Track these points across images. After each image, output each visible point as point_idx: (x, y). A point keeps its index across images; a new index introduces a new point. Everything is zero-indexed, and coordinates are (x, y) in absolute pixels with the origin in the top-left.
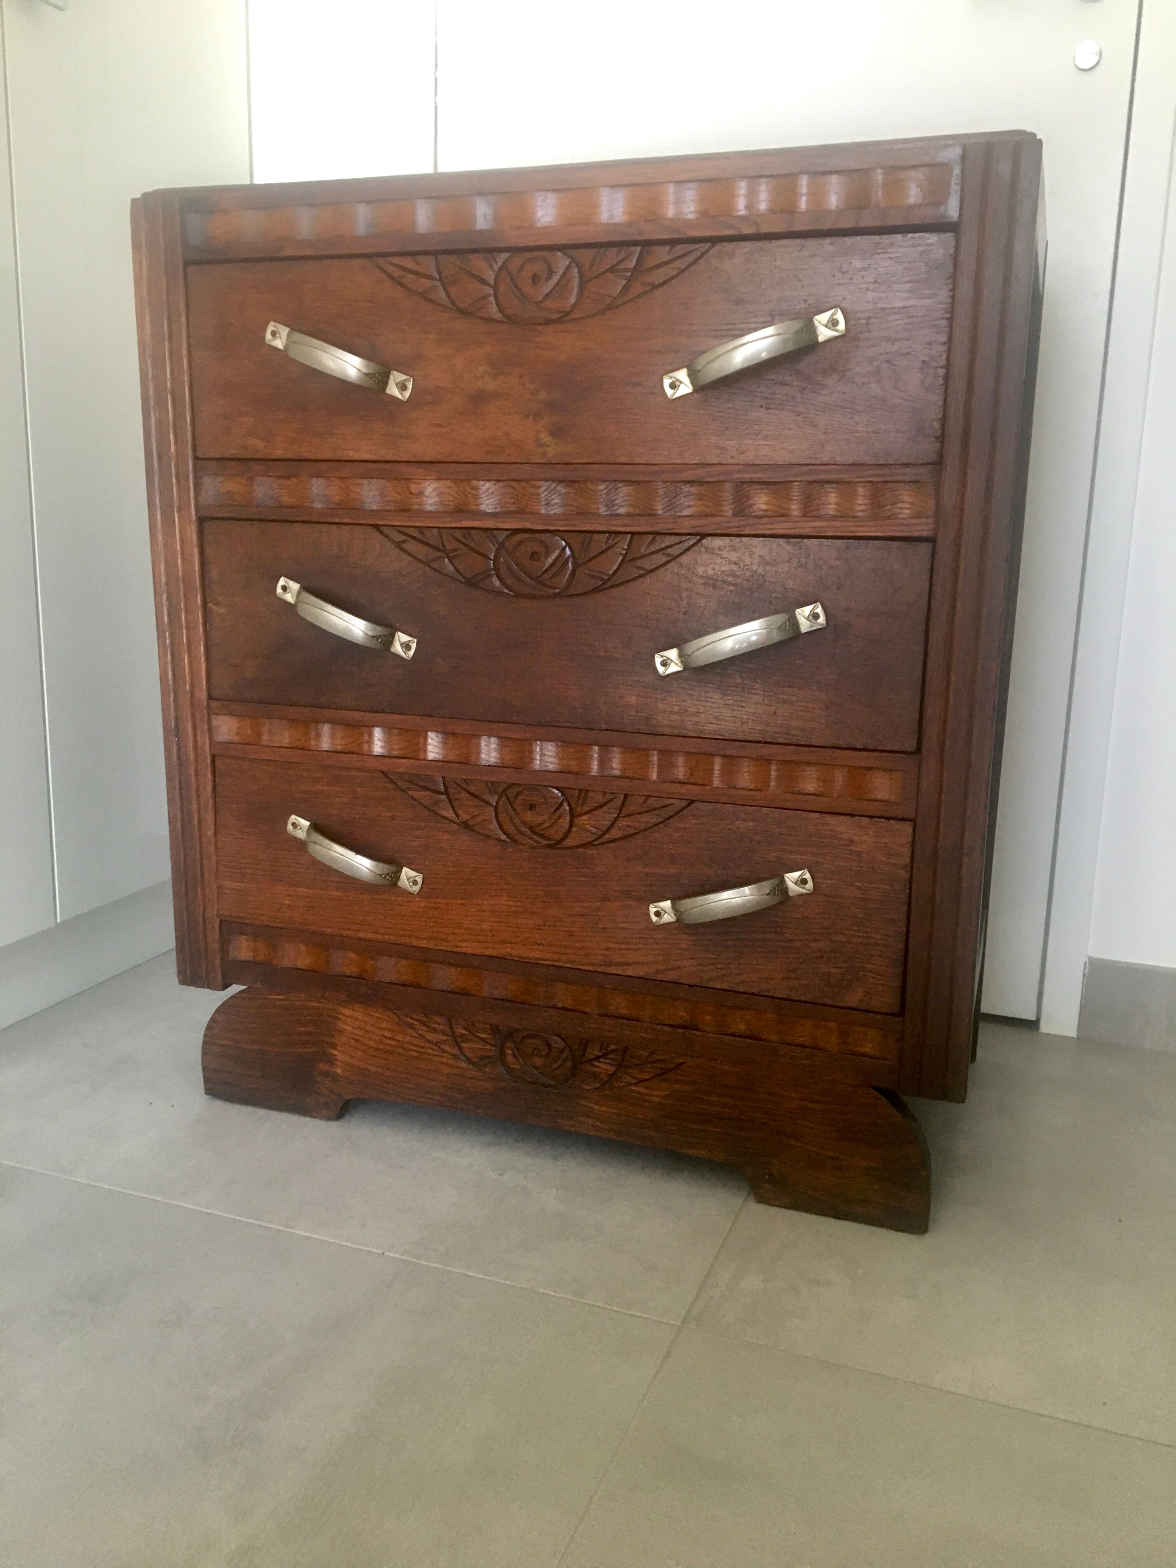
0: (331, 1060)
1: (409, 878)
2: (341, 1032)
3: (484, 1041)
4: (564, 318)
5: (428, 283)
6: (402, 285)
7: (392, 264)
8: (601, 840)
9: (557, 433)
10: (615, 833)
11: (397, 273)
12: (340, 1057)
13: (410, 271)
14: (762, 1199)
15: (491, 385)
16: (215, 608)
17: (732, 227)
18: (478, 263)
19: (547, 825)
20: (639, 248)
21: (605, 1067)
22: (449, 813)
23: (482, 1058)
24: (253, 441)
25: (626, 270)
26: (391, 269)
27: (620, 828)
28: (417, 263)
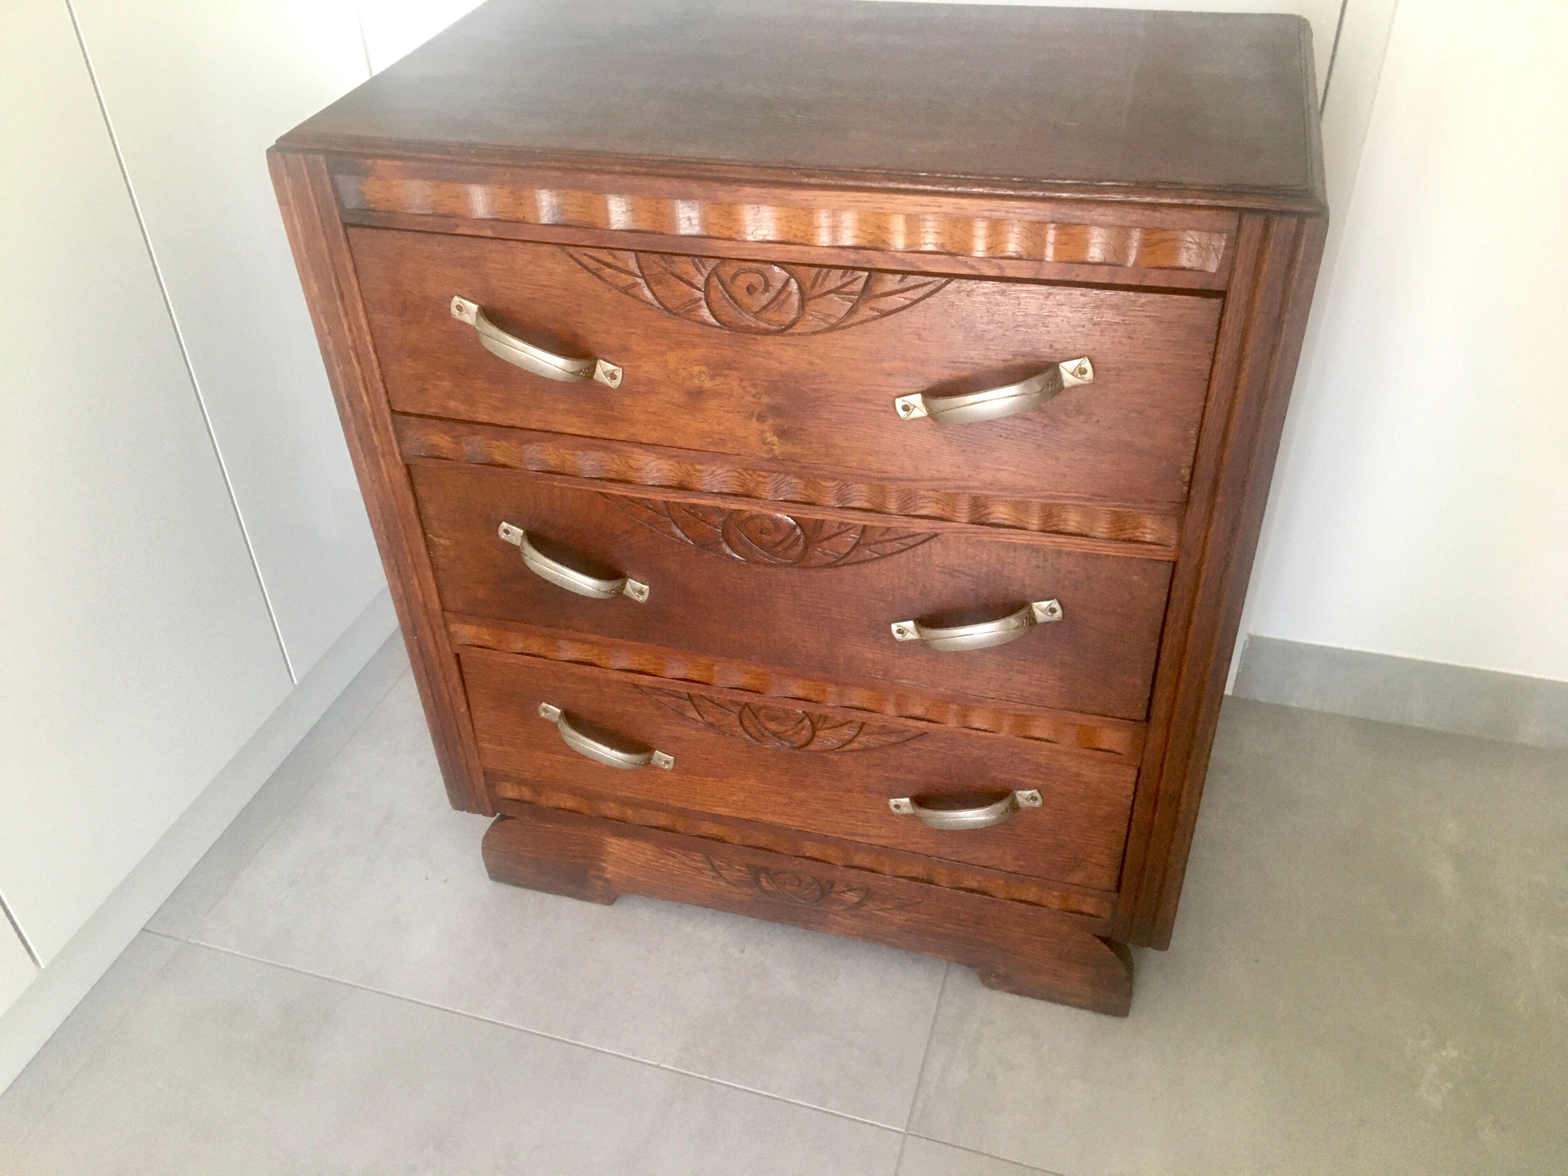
0: (602, 870)
1: (663, 759)
2: (609, 853)
3: (739, 870)
4: (783, 330)
5: (630, 279)
6: (599, 277)
7: (586, 255)
8: (841, 749)
9: (783, 434)
10: (855, 745)
11: (593, 265)
12: (611, 868)
13: (609, 266)
14: (991, 986)
15: (708, 384)
16: (435, 539)
17: (973, 268)
18: (685, 266)
19: (789, 733)
20: (866, 274)
21: (852, 897)
22: (694, 714)
23: (739, 881)
24: (452, 404)
25: (852, 293)
26: (586, 260)
27: (859, 742)
28: (615, 257)
